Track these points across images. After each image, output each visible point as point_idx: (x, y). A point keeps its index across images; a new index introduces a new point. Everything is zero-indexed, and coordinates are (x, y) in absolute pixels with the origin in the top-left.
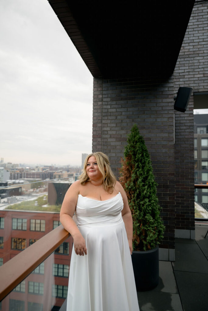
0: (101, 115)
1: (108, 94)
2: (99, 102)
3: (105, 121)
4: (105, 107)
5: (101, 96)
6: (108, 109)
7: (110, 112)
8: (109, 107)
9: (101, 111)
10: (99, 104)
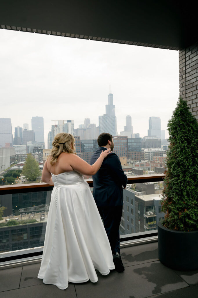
0: (185, 89)
1: (189, 64)
2: (183, 76)
3: (188, 94)
4: (188, 79)
5: (184, 69)
6: (190, 80)
7: (192, 83)
8: (190, 78)
9: (185, 85)
10: (183, 78)
